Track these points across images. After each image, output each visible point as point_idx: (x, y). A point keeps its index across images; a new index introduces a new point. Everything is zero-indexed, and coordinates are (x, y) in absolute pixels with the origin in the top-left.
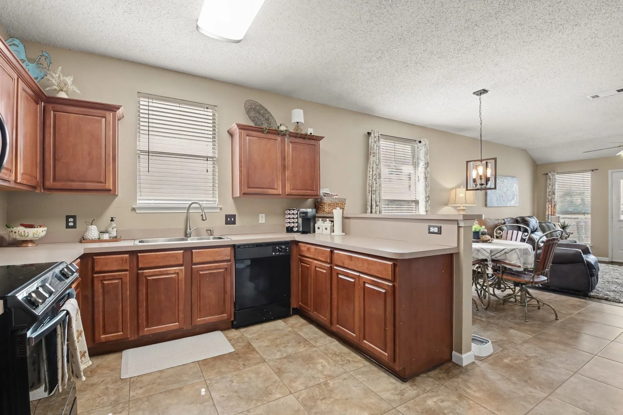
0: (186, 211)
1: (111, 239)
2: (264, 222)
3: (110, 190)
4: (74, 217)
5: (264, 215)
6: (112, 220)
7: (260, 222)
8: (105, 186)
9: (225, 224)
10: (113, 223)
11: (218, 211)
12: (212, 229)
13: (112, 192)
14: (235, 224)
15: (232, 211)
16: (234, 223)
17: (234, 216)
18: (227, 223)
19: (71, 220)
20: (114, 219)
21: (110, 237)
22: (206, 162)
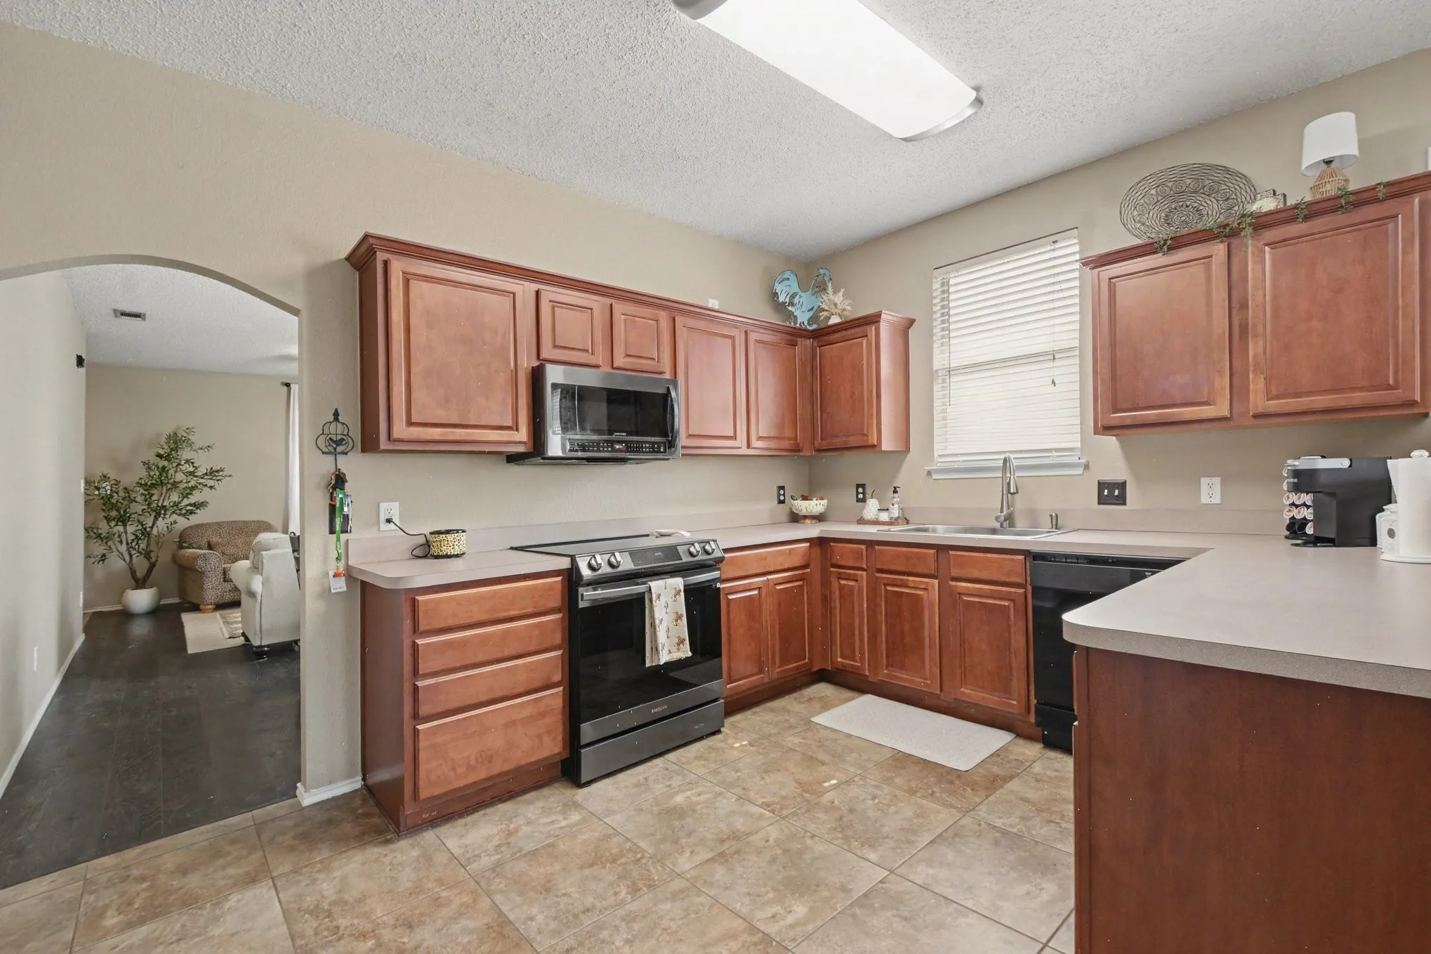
0: (1001, 476)
1: (893, 520)
2: (1217, 499)
3: (874, 446)
4: (863, 486)
5: (1217, 481)
6: (895, 492)
7: (1205, 499)
8: (868, 440)
9: (1099, 503)
10: (896, 495)
11: (1080, 471)
12: (1054, 514)
13: (877, 449)
14: (1124, 503)
15: (1117, 471)
16: (1122, 500)
17: (1122, 486)
18: (1102, 500)
19: (860, 490)
20: (898, 489)
21: (891, 518)
22: (1050, 364)
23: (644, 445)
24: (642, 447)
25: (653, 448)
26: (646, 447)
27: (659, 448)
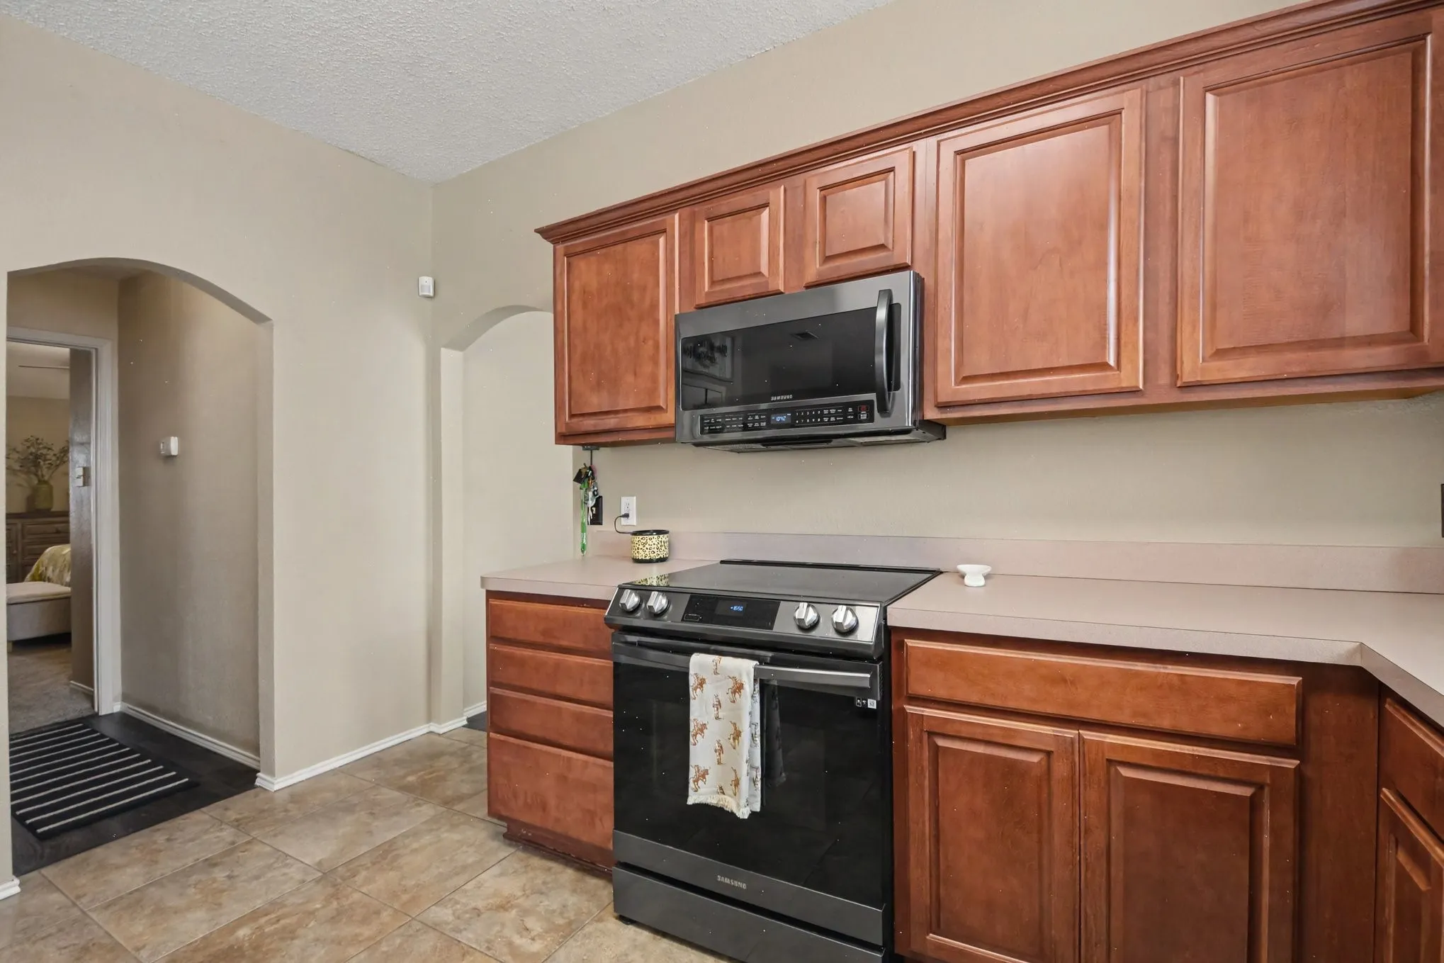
23: (826, 412)
24: (822, 416)
25: (845, 413)
26: (830, 415)
27: (856, 414)
